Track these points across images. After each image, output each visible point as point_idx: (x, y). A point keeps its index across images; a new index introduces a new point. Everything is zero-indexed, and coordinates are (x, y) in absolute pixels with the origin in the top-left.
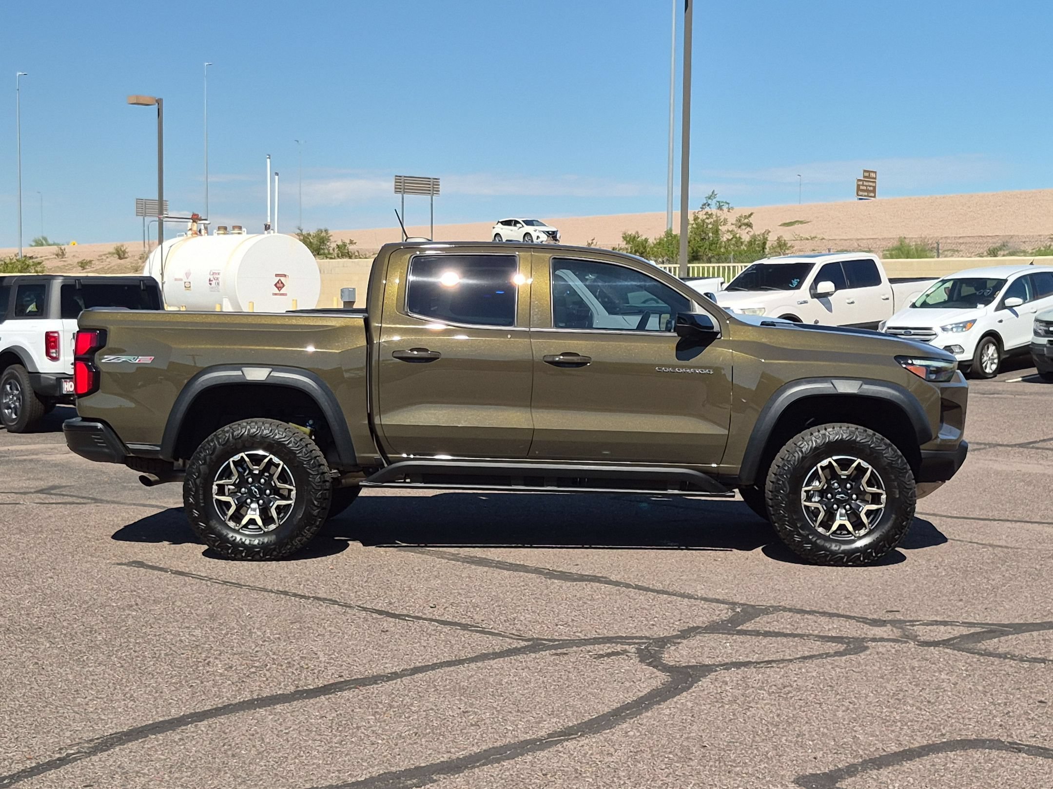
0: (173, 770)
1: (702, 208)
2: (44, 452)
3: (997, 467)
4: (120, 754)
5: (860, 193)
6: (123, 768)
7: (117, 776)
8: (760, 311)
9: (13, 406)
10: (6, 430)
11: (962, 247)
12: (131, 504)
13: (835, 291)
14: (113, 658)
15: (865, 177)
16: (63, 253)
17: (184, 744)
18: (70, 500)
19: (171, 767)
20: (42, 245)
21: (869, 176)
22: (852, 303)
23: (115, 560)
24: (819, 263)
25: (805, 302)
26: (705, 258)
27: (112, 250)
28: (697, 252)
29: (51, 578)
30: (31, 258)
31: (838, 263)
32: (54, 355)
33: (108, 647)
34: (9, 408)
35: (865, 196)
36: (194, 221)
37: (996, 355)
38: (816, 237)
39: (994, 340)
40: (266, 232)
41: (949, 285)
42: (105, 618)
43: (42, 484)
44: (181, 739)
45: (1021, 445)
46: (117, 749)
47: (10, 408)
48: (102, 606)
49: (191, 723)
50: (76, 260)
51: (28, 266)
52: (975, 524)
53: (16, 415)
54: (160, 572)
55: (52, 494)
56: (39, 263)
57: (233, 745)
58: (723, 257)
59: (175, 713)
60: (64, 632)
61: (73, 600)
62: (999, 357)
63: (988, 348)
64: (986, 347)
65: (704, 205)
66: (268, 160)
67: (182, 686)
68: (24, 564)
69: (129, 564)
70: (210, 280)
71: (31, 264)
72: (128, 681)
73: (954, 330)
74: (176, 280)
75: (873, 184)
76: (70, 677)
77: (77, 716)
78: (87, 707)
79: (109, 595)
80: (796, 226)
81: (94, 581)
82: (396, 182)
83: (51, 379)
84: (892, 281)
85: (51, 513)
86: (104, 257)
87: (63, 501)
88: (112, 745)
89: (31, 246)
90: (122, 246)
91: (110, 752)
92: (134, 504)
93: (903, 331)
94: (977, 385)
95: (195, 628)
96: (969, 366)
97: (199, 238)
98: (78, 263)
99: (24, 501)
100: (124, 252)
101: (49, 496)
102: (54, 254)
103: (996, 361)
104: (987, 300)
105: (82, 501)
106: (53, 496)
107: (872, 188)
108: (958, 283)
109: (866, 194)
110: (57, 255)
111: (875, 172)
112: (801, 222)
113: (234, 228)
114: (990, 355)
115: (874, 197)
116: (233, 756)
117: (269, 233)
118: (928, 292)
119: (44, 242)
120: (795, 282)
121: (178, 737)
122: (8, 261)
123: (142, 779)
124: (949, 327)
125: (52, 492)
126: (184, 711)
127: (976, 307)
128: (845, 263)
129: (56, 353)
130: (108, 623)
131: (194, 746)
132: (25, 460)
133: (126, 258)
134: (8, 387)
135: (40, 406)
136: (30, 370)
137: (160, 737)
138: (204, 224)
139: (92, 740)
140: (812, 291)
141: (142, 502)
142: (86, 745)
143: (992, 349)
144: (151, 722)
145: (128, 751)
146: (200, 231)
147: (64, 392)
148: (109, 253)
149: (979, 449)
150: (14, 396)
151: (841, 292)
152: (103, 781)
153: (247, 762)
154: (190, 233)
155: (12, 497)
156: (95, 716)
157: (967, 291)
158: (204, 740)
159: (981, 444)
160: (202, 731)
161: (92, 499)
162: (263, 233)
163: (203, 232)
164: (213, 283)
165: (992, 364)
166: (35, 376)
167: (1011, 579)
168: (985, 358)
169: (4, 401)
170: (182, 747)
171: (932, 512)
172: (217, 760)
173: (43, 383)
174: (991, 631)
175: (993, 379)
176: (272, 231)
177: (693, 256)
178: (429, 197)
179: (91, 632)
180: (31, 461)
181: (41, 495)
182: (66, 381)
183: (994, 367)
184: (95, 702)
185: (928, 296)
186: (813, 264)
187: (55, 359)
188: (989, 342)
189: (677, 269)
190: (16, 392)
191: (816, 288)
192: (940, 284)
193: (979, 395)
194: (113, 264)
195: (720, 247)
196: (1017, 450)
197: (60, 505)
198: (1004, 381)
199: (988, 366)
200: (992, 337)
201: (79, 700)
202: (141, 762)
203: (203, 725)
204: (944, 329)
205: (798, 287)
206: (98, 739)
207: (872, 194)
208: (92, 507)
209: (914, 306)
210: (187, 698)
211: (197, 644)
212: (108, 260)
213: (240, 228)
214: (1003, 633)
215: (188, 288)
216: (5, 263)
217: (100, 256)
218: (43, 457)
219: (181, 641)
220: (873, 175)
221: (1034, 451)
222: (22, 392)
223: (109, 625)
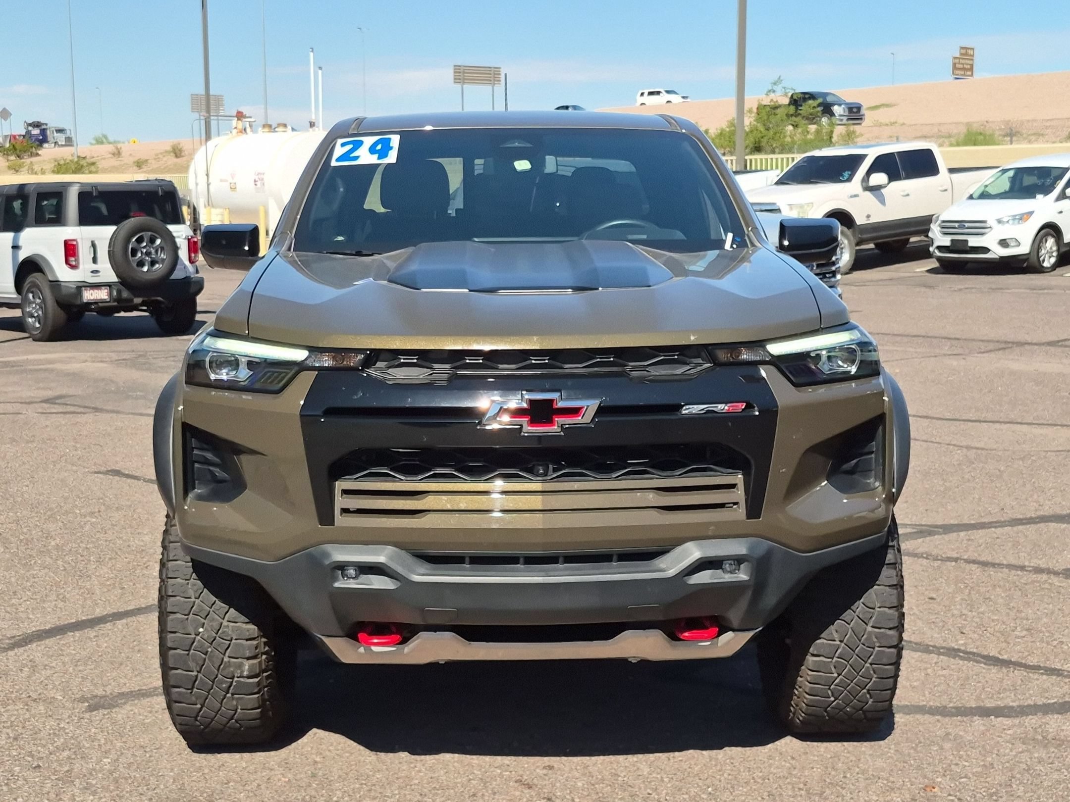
0: (79, 663)
1: (767, 94)
2: (61, 361)
3: (1015, 366)
4: (36, 650)
5: (957, 72)
6: (34, 662)
7: (26, 669)
8: (808, 206)
9: (36, 315)
10: (31, 339)
11: (1049, 131)
12: (129, 414)
13: (888, 184)
14: (60, 563)
15: (961, 54)
16: (119, 152)
17: (96, 641)
18: (72, 409)
19: (79, 661)
20: (102, 143)
21: (966, 53)
22: (908, 195)
23: (94, 468)
24: (872, 154)
25: (856, 196)
26: (769, 149)
27: (169, 148)
28: (760, 142)
29: (27, 486)
30: (84, 158)
31: (893, 154)
32: (74, 263)
33: (58, 552)
34: (32, 316)
35: (962, 75)
36: (239, 119)
37: (1055, 248)
38: (896, 122)
39: (1052, 232)
40: (311, 130)
41: (1011, 174)
42: (65, 525)
43: (49, 394)
44: (95, 636)
45: (1051, 344)
46: (35, 645)
47: (34, 317)
48: (67, 513)
49: (110, 621)
50: (132, 160)
51: (82, 166)
52: (963, 426)
53: (39, 323)
54: (133, 481)
55: (56, 404)
56: (93, 164)
57: (142, 641)
58: (787, 148)
59: (99, 612)
60: (22, 537)
61: (40, 508)
62: (1058, 250)
63: (1046, 241)
64: (1044, 239)
65: (770, 91)
66: (312, 54)
67: (114, 587)
68: (6, 472)
69: (107, 472)
70: (255, 181)
71: (85, 164)
72: (65, 583)
73: (1011, 222)
74: (221, 181)
75: (971, 62)
76: (13, 580)
77: (8, 615)
78: (19, 607)
79: (77, 503)
80: (882, 110)
81: (67, 489)
82: (455, 72)
83: (71, 288)
84: (952, 171)
85: (48, 423)
86: (160, 156)
87: (65, 410)
88: (31, 641)
89: (91, 144)
90: (179, 144)
91: (27, 647)
92: (132, 414)
93: (956, 225)
94: (1032, 280)
95: (147, 534)
96: (1026, 260)
97: (244, 136)
98: (134, 162)
99: (27, 410)
100: (181, 150)
101: (52, 406)
102: (110, 153)
103: (1055, 254)
104: (1046, 190)
105: (82, 410)
106: (56, 406)
107: (969, 67)
108: (1021, 172)
109: (963, 73)
110: (114, 154)
111: (973, 49)
112: (887, 106)
113: (279, 125)
114: (1048, 248)
115: (972, 75)
116: (139, 651)
117: (314, 130)
118: (987, 183)
119: (104, 140)
120: (846, 174)
121: (95, 634)
122: (62, 162)
123: (48, 671)
124: (1005, 220)
125: (57, 401)
126: (109, 610)
127: (1035, 197)
128: (902, 154)
129: (75, 261)
130: (66, 529)
131: (106, 642)
132: (41, 370)
133: (183, 156)
134: (31, 296)
135: (61, 315)
136: (51, 279)
137: (77, 634)
138: (249, 122)
139: (14, 637)
140: (864, 184)
141: (140, 412)
142: (7, 641)
143: (1050, 242)
144: (74, 621)
145: (43, 647)
146: (245, 130)
147: (85, 301)
148: (166, 152)
149: (1004, 349)
150: (36, 304)
151: (895, 185)
152: (12, 673)
153: (150, 656)
154: (235, 131)
155: (17, 407)
156: (23, 616)
157: (1028, 180)
158: (117, 637)
159: (1009, 342)
160: (118, 629)
161: (93, 408)
162: (308, 131)
163: (248, 130)
164: (259, 183)
165: (1050, 257)
166: (55, 284)
167: (969, 480)
168: (1043, 252)
169: (28, 310)
170: (94, 643)
171: (925, 414)
172: (123, 654)
173: (64, 291)
174: (921, 532)
175: (1052, 273)
176: (317, 129)
177: (756, 147)
178: (490, 87)
179: (47, 538)
180: (46, 370)
181: (44, 405)
182: (85, 290)
183: (1053, 260)
184: (28, 603)
185: (986, 186)
186: (865, 156)
187: (73, 267)
188: (1047, 235)
189: (734, 161)
190: (38, 301)
191: (868, 180)
192: (1000, 173)
193: (1028, 291)
194: (169, 163)
195: (785, 137)
196: (1044, 348)
197: (60, 415)
198: (1062, 275)
199: (1046, 259)
200: (1052, 229)
201: (13, 601)
202: (52, 656)
203: (120, 624)
204: (999, 221)
205: (849, 180)
206: (19, 636)
207: (969, 73)
208: (90, 417)
209: (971, 197)
210: (116, 599)
211: (144, 548)
212: (165, 159)
213: (285, 126)
214: (931, 533)
215: (233, 188)
216: (59, 164)
217: (157, 155)
218: (58, 366)
219: (129, 546)
220: (970, 52)
221: (1060, 350)
222: (44, 301)
223: (66, 531)
